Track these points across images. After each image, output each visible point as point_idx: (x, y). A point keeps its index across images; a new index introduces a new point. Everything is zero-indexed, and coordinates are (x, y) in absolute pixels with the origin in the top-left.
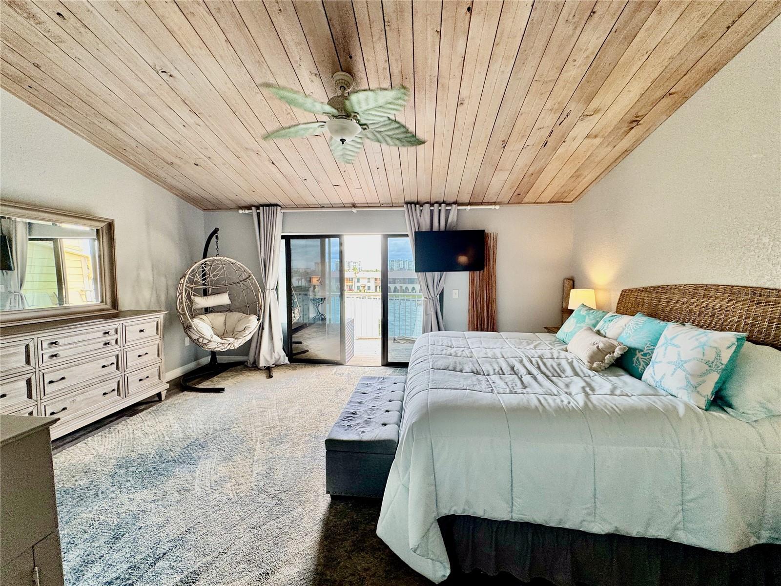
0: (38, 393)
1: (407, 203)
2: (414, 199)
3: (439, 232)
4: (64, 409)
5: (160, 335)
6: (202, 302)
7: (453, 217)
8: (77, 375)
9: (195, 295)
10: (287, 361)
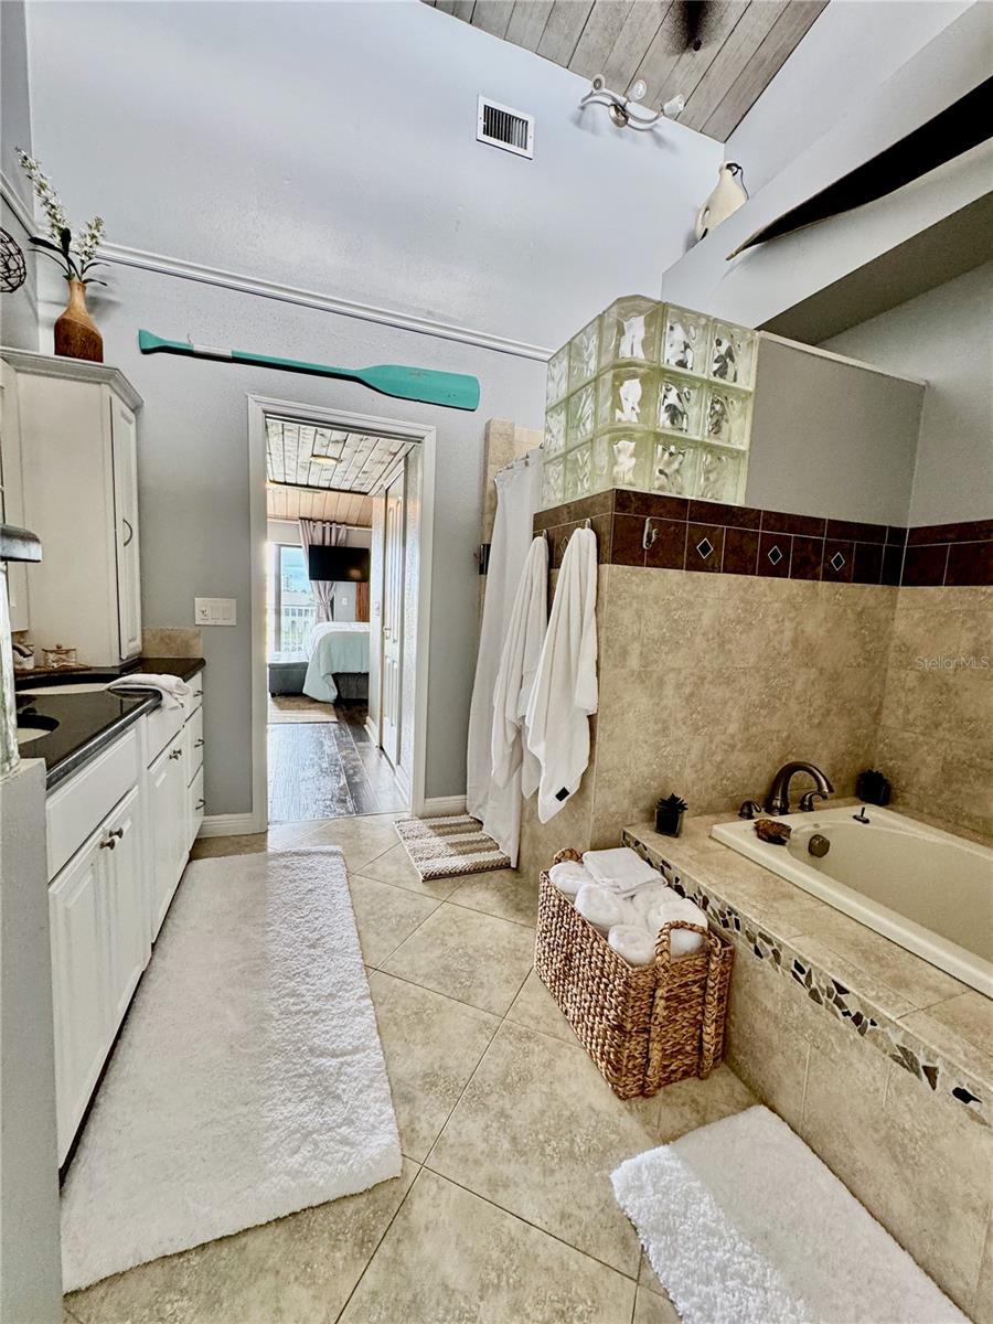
1: (301, 519)
2: (308, 516)
3: (330, 547)
7: (342, 535)
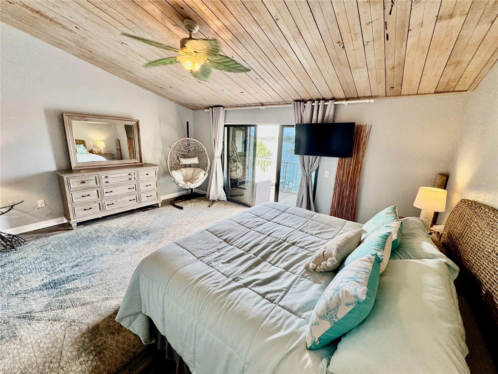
0: (102, 196)
1: (294, 101)
2: (299, 97)
4: (113, 204)
5: (157, 176)
6: (184, 161)
7: (330, 111)
8: (118, 191)
9: (181, 157)
10: (225, 199)
